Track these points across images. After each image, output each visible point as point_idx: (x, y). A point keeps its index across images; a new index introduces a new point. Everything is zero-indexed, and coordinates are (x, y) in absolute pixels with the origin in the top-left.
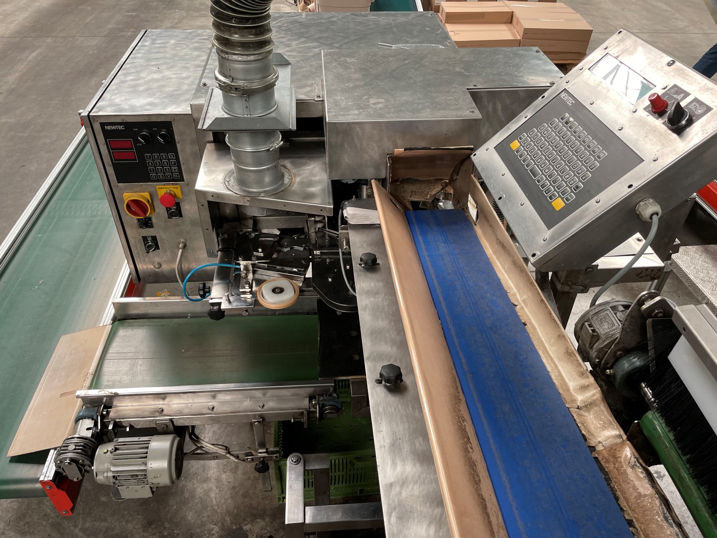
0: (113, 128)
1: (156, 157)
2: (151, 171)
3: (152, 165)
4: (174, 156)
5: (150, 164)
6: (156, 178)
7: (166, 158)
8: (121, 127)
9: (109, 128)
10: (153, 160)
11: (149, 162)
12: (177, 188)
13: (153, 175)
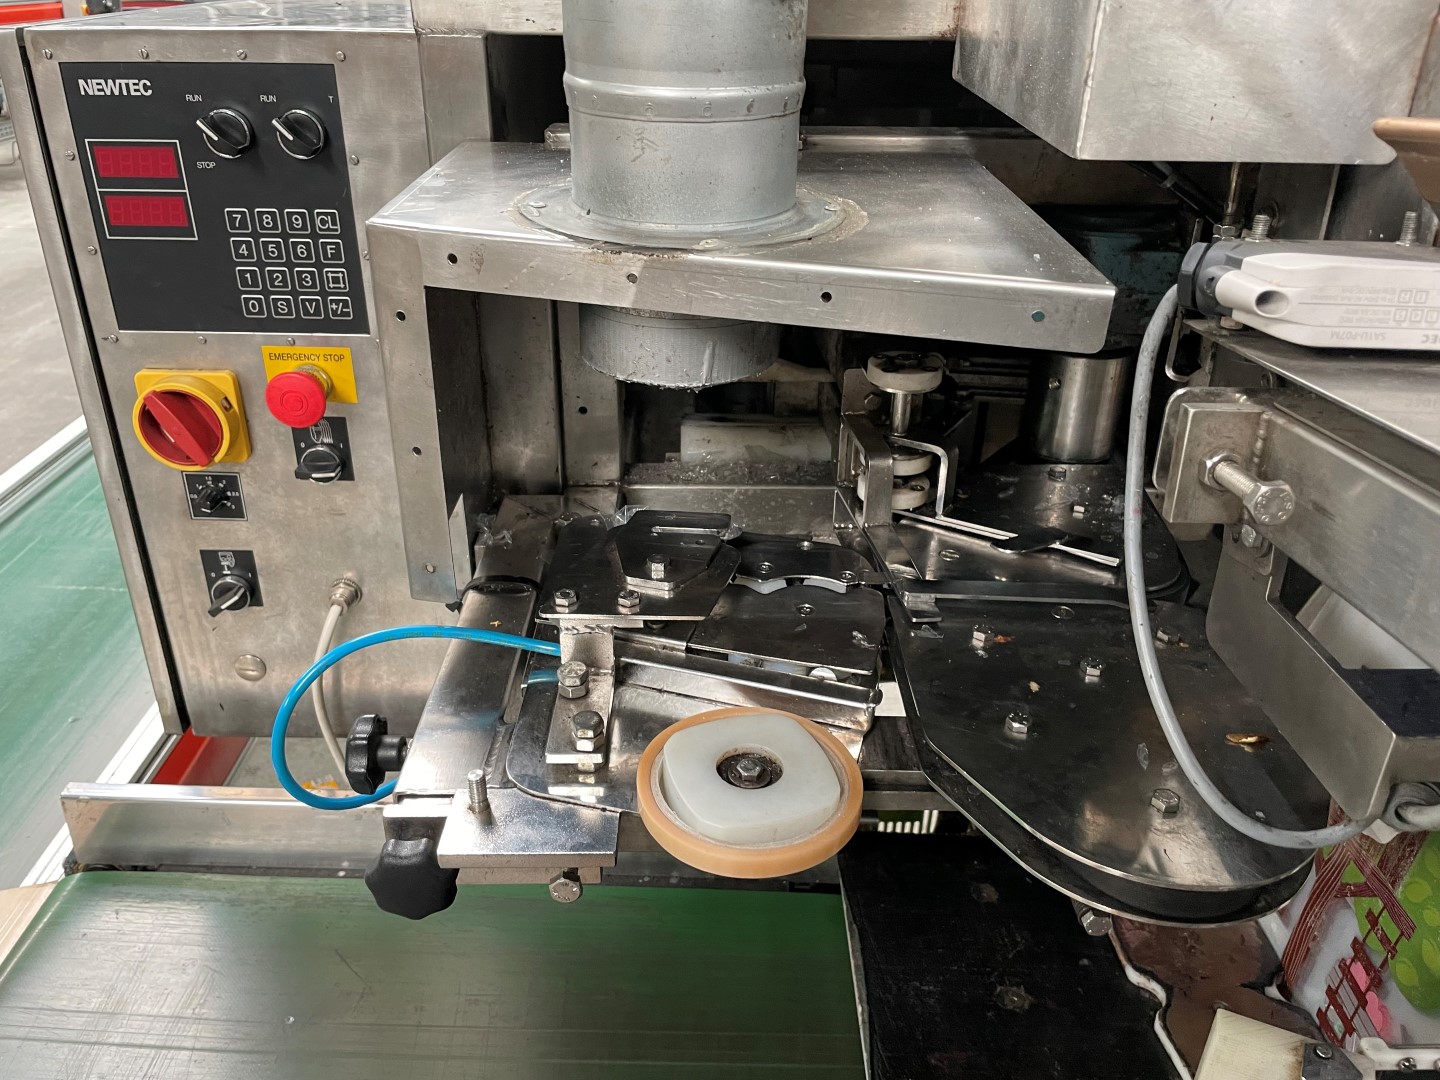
0: (111, 87)
1: (267, 219)
2: (245, 283)
3: (250, 256)
4: (334, 223)
5: (243, 250)
6: (261, 312)
7: (304, 227)
8: (138, 87)
9: (91, 87)
10: (255, 235)
11: (238, 244)
12: (341, 358)
13: (250, 297)
